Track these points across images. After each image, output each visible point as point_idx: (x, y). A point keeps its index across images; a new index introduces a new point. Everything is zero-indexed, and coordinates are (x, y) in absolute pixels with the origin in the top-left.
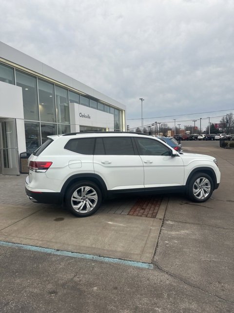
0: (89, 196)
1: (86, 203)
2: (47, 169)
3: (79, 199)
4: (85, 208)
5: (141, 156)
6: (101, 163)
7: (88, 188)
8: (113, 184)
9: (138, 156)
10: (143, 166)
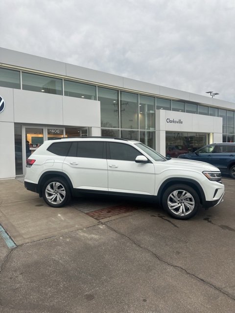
0: (59, 191)
1: (57, 197)
2: (32, 165)
3: (52, 191)
4: (55, 200)
5: (108, 160)
6: (69, 164)
7: (58, 184)
8: (78, 184)
9: (105, 160)
10: (108, 170)
